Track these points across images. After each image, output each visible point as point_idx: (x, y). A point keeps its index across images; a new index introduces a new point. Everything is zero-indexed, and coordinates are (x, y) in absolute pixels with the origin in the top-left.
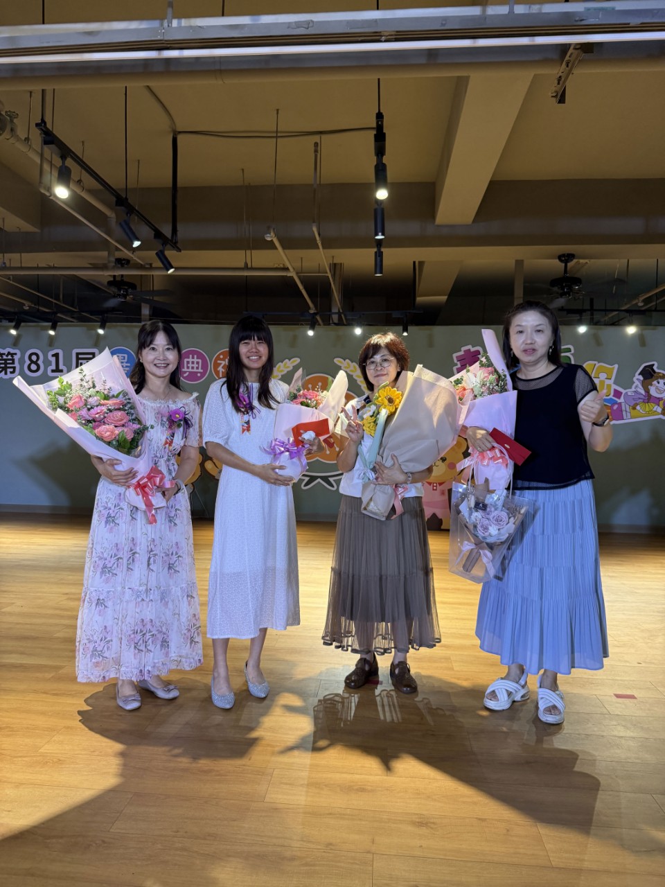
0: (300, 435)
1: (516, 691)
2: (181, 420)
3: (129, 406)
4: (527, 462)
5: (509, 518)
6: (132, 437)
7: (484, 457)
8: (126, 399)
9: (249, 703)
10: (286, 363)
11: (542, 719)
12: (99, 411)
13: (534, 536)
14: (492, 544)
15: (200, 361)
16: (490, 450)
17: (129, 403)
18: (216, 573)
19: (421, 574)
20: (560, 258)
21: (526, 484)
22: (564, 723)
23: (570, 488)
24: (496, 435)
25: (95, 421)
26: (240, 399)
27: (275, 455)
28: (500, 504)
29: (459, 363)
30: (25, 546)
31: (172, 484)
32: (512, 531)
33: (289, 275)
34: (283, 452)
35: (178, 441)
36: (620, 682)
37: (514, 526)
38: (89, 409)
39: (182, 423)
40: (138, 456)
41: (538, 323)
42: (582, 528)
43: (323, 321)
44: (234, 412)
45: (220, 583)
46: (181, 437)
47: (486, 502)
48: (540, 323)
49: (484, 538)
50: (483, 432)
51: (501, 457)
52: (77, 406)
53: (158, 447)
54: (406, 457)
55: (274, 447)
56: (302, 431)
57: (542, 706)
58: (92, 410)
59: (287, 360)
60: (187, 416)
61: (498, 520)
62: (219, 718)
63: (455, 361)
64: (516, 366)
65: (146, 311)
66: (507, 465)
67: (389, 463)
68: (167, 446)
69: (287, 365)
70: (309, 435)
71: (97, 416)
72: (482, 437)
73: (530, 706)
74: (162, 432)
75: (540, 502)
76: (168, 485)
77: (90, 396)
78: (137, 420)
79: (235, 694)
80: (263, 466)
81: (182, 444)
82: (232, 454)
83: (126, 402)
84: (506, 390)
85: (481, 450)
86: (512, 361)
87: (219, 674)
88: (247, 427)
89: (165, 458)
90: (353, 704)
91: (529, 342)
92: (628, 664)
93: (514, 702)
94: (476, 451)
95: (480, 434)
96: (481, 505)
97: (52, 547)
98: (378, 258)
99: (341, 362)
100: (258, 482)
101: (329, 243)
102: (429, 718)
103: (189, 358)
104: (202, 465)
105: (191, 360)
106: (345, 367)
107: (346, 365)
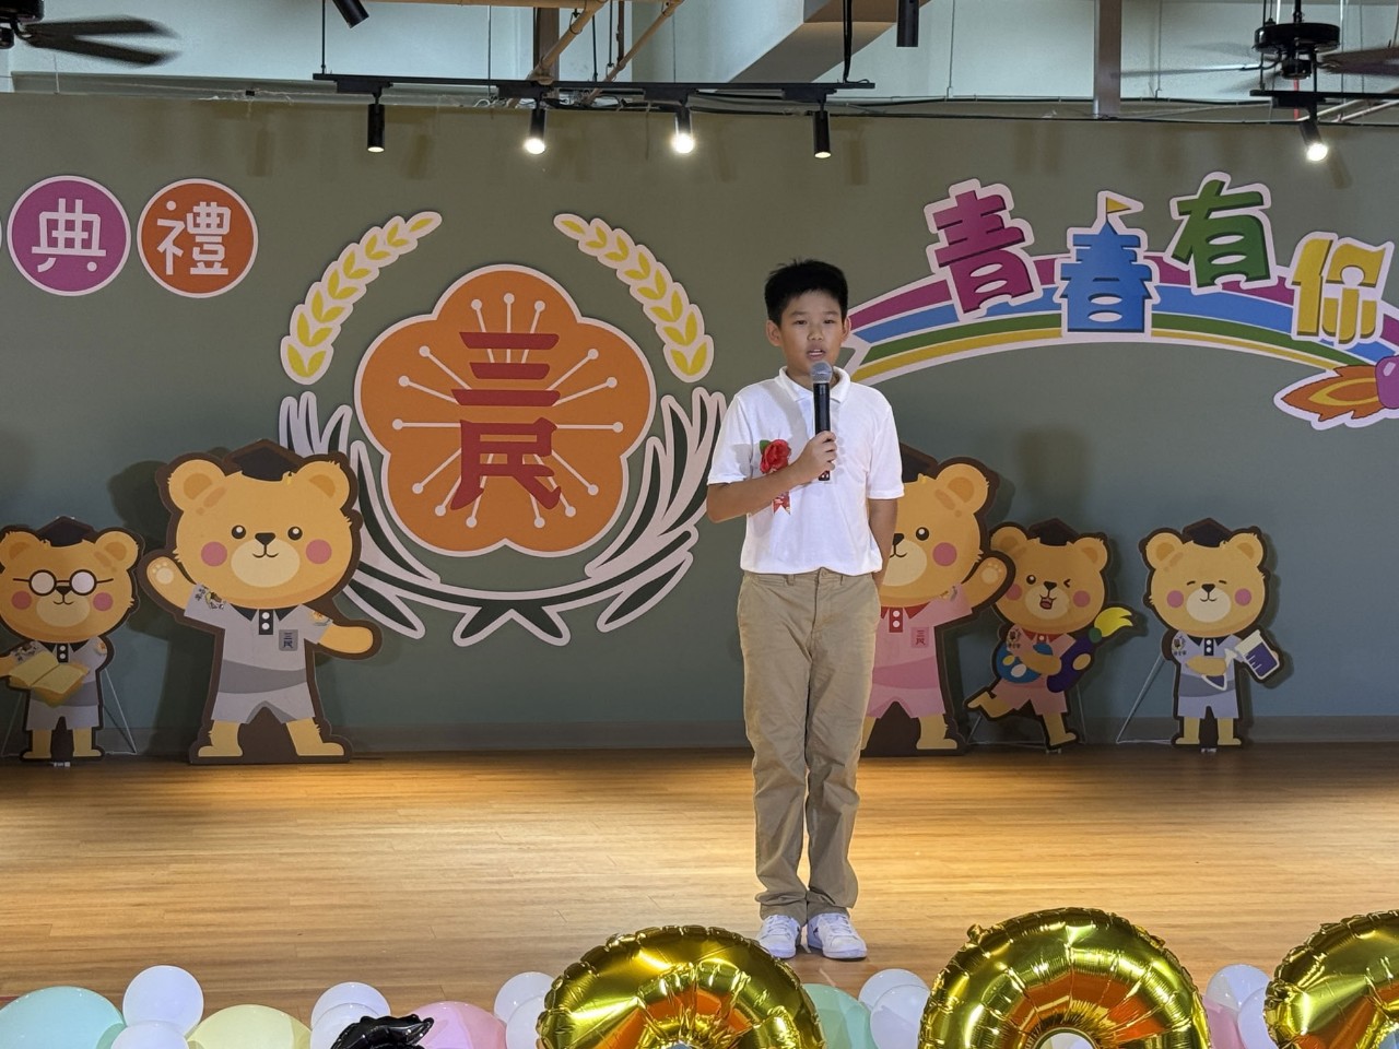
15: (95, 219)
29: (942, 234)
59: (398, 220)
63: (933, 228)
99: (579, 230)
103: (55, 209)
104: (137, 573)
105: (61, 215)
106: (592, 244)
107: (596, 238)
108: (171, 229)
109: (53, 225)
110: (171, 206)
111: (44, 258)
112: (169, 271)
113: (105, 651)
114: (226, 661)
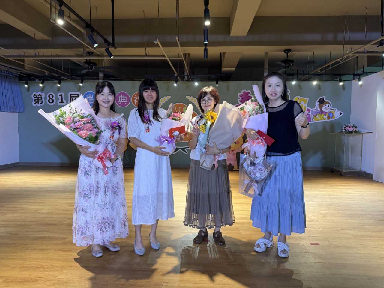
0: (172, 133)
1: (268, 243)
2: (117, 126)
3: (93, 121)
4: (273, 144)
5: (265, 169)
6: (95, 135)
7: (254, 142)
8: (91, 118)
9: (151, 252)
10: (165, 98)
11: (279, 255)
12: (79, 124)
13: (276, 177)
14: (257, 180)
15: (126, 97)
16: (257, 139)
17: (93, 120)
18: (136, 196)
19: (226, 193)
20: (285, 51)
21: (272, 154)
22: (289, 257)
23: (291, 155)
24: (259, 133)
25: (78, 129)
26: (144, 117)
27: (161, 142)
28: (261, 163)
29: (240, 98)
30: (49, 182)
31: (114, 156)
32: (266, 175)
33: (165, 59)
34: (165, 141)
35: (116, 136)
36: (312, 237)
37: (267, 173)
38: (75, 123)
39: (117, 127)
40: (99, 144)
41: (277, 82)
42: (296, 172)
43: (181, 79)
44: (142, 123)
45: (138, 200)
46: (117, 134)
47: (255, 162)
48: (279, 82)
49: (254, 178)
50: (254, 131)
51: (262, 142)
52: (69, 122)
53: (107, 139)
54: (220, 142)
55: (161, 138)
56: (173, 131)
57: (280, 250)
58: (76, 124)
59: (165, 97)
60: (119, 124)
61: (261, 170)
62: (138, 260)
63: (239, 97)
64: (268, 101)
65: (101, 75)
66: (264, 146)
67: (212, 145)
68: (111, 138)
69: (165, 99)
70: (176, 133)
71: (79, 126)
72: (253, 134)
73: (274, 250)
74: (109, 132)
75: (278, 162)
76: (113, 156)
77: (75, 117)
78: (97, 127)
79: (145, 248)
80: (156, 148)
81: (118, 138)
82: (142, 142)
83: (91, 119)
84: (263, 113)
85: (253, 139)
86: (266, 99)
87: (138, 240)
88: (148, 130)
89: (111, 144)
90: (197, 251)
91: (274, 90)
92: (315, 229)
93: (267, 248)
94: (250, 139)
95: (253, 132)
96: (253, 164)
97: (61, 182)
98: (206, 52)
99: (189, 98)
100: (153, 154)
101: (183, 45)
102: (231, 257)
103: (121, 96)
105: (122, 97)
106: (191, 100)
107: (192, 99)
108: (135, 99)
109: (121, 98)
110: (136, 95)
111: (120, 102)
112: (136, 104)
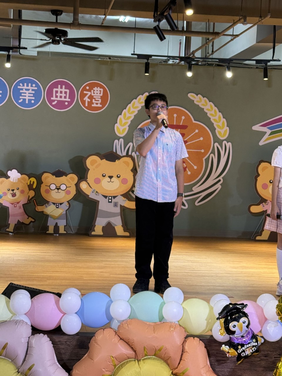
15: (68, 91)
59: (147, 93)
99: (195, 98)
103: (57, 88)
104: (77, 185)
105: (59, 90)
106: (197, 101)
107: (199, 100)
108: (87, 94)
109: (57, 92)
110: (88, 88)
111: (54, 101)
112: (86, 105)
113: (68, 205)
114: (100, 209)
